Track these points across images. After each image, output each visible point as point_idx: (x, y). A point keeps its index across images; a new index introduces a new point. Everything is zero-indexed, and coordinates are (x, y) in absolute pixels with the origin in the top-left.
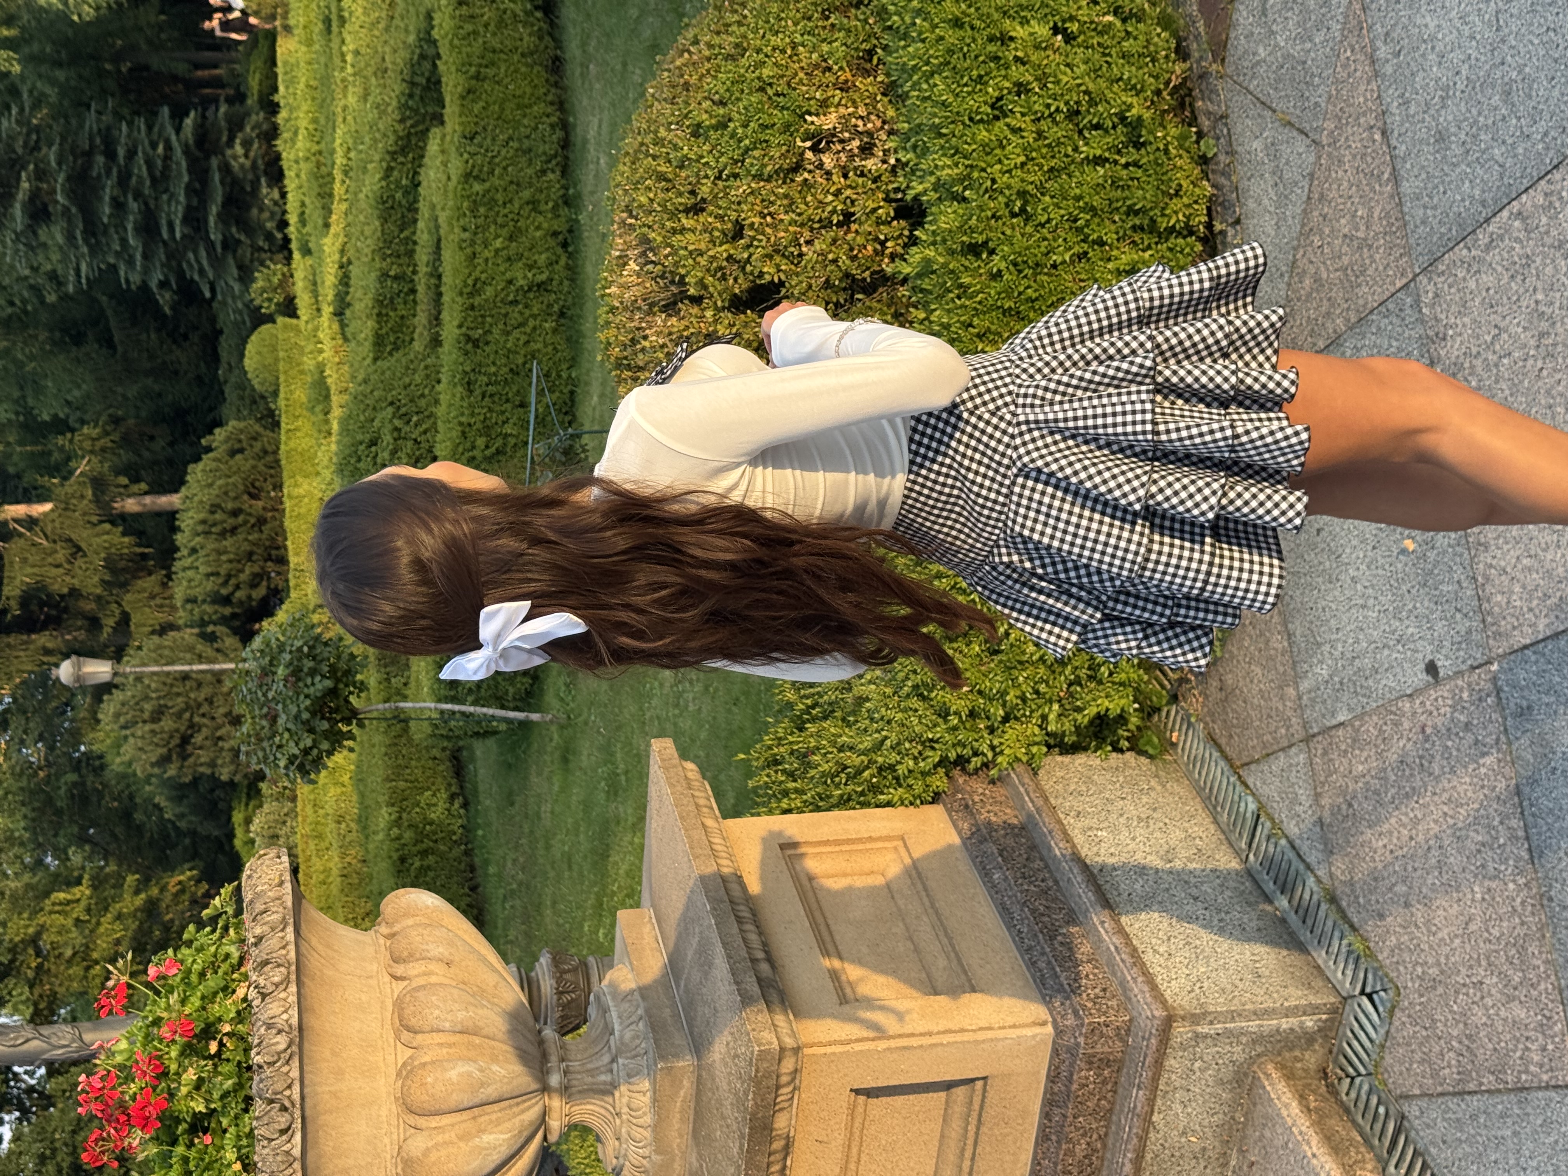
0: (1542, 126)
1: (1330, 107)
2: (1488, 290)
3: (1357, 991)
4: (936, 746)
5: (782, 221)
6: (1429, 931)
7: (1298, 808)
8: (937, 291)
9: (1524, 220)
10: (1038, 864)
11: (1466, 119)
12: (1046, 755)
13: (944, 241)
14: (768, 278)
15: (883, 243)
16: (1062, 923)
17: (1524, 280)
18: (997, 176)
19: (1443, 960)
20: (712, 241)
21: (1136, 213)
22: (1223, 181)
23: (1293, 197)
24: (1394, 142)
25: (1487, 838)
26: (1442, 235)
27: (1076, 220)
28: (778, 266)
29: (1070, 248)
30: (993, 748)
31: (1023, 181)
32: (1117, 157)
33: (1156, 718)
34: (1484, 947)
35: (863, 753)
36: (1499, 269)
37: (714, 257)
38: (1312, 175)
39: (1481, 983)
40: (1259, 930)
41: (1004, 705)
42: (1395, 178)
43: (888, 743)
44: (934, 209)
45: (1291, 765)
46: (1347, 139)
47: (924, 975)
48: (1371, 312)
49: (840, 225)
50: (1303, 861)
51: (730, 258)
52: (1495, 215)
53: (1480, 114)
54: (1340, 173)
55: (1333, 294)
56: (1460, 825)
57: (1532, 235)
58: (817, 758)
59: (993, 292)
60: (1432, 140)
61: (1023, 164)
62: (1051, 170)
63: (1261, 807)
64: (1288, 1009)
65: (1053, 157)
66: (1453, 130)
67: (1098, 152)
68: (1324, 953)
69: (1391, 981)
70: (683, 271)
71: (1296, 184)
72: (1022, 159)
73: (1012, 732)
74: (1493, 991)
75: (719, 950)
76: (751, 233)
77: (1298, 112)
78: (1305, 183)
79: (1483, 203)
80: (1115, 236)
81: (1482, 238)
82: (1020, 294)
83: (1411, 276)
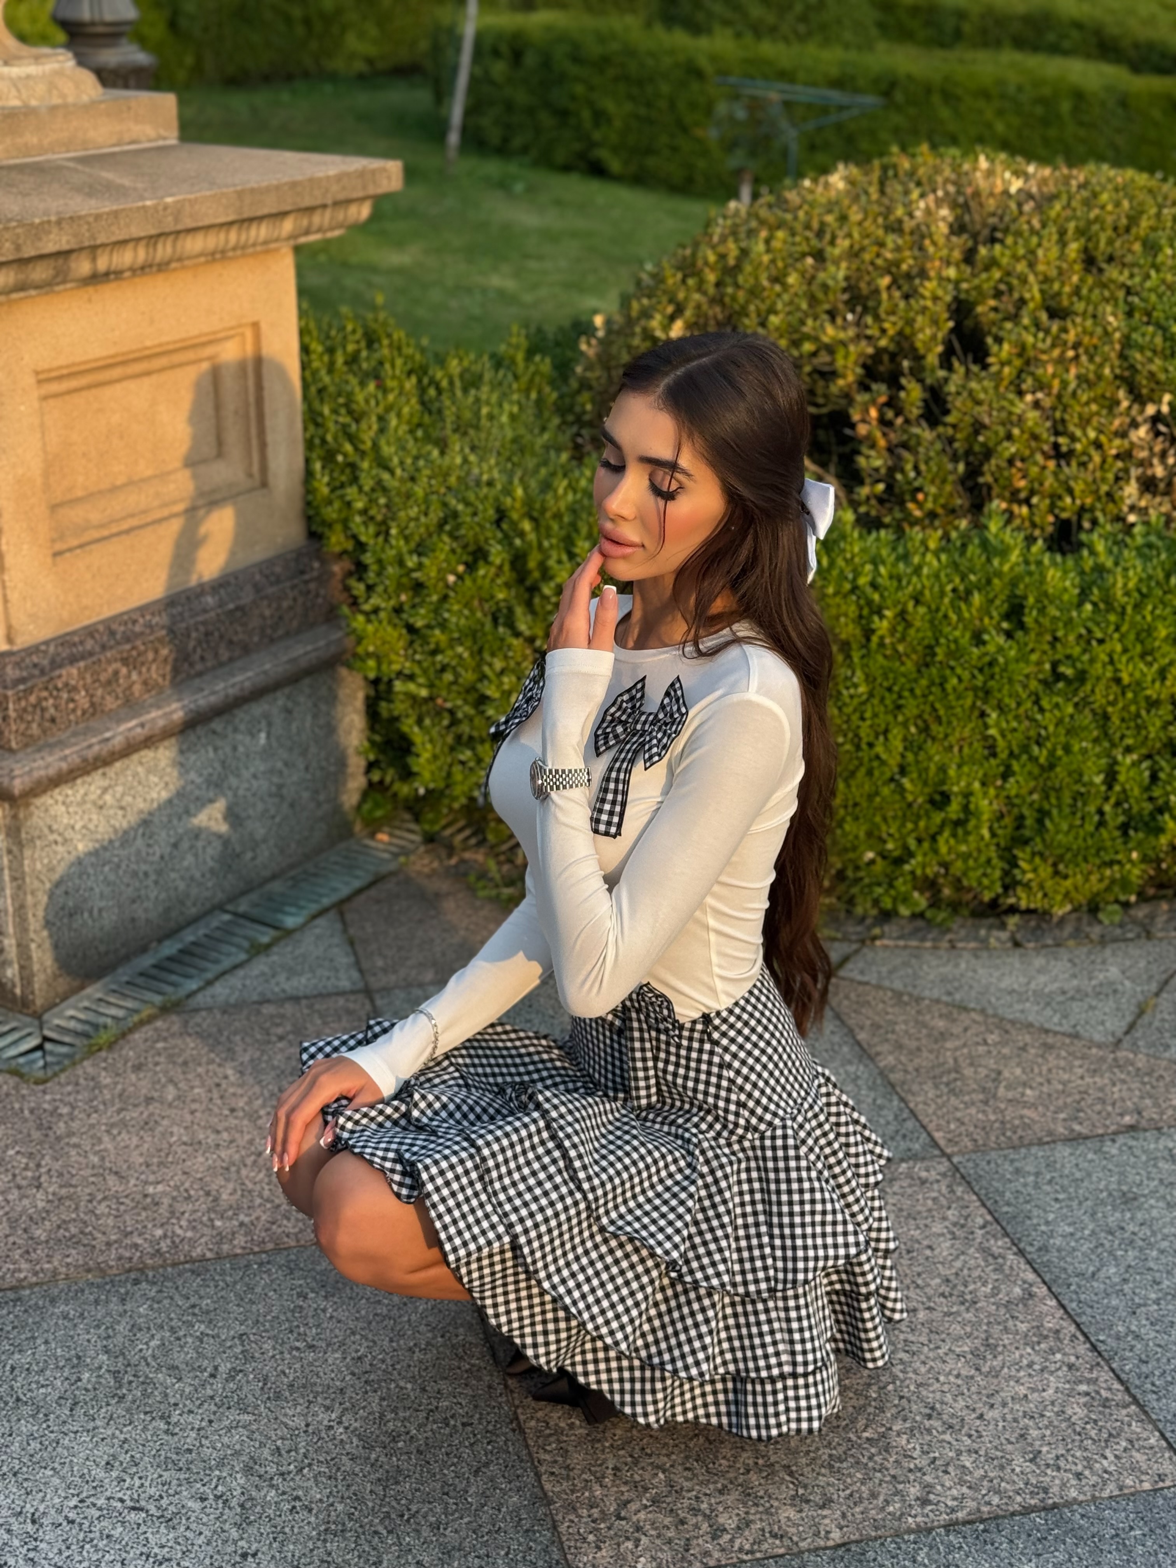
0: (1146, 1331)
1: (1164, 1063)
2: (930, 1247)
3: (48, 1033)
4: (381, 539)
5: (1067, 371)
6: (113, 1125)
7: (282, 978)
8: (964, 563)
9: (1022, 1300)
10: (224, 654)
11: (1154, 1233)
12: (366, 678)
13: (1030, 574)
14: (995, 348)
15: (1027, 501)
16: (145, 675)
17: (943, 1295)
18: (1107, 647)
19: (74, 1140)
20: (1046, 280)
21: (1040, 822)
22: (1068, 929)
23: (1048, 1012)
24: (1121, 1140)
25: (224, 1205)
26: (1002, 1194)
27: (1038, 743)
28: (1009, 363)
29: (1003, 736)
30: (376, 611)
31: (1098, 679)
32: (1112, 800)
33: (407, 816)
34: (84, 1192)
35: (375, 446)
36: (958, 1264)
37: (1024, 281)
38: (1076, 1036)
39: (38, 1187)
40: (133, 920)
41: (429, 627)
42: (1074, 1139)
43: (386, 476)
44: (1070, 563)
45: (337, 970)
46: (1123, 1082)
47: (80, 493)
48: (902, 1099)
49: (1056, 446)
50: (217, 978)
51: (1022, 302)
52: (1029, 1263)
53: (1162, 1252)
54: (1080, 1071)
55: (925, 1054)
56: (244, 1172)
57: (1002, 1311)
58: (372, 386)
59: (957, 633)
60: (1125, 1188)
61: (1118, 681)
62: (1106, 717)
63: (288, 933)
64: (27, 947)
65: (1123, 720)
66: (1139, 1215)
67: (1122, 778)
68: (99, 995)
69: (56, 1075)
70: (1009, 240)
71: (1065, 1016)
72: (1126, 679)
73: (395, 636)
74: (26, 1202)
75: (107, 207)
76: (1055, 328)
77: (1157, 1024)
78: (1066, 1027)
79: (1044, 1249)
80: (1013, 792)
81: (998, 1245)
82: (952, 669)
83: (949, 1151)
